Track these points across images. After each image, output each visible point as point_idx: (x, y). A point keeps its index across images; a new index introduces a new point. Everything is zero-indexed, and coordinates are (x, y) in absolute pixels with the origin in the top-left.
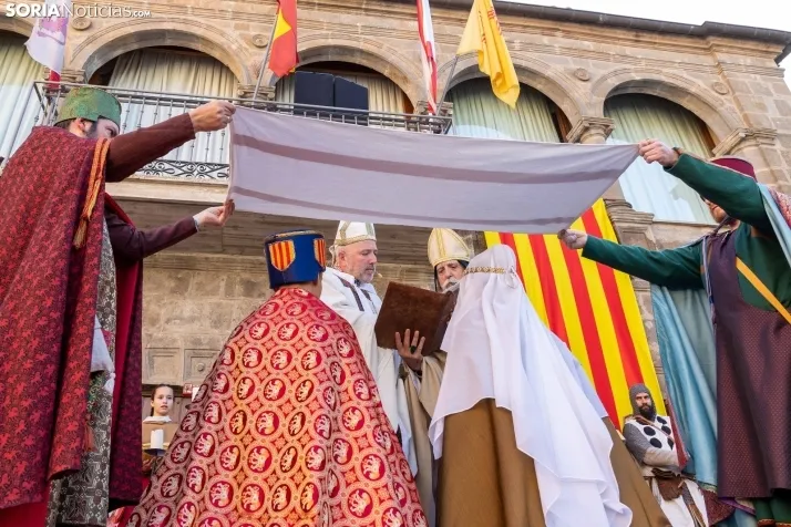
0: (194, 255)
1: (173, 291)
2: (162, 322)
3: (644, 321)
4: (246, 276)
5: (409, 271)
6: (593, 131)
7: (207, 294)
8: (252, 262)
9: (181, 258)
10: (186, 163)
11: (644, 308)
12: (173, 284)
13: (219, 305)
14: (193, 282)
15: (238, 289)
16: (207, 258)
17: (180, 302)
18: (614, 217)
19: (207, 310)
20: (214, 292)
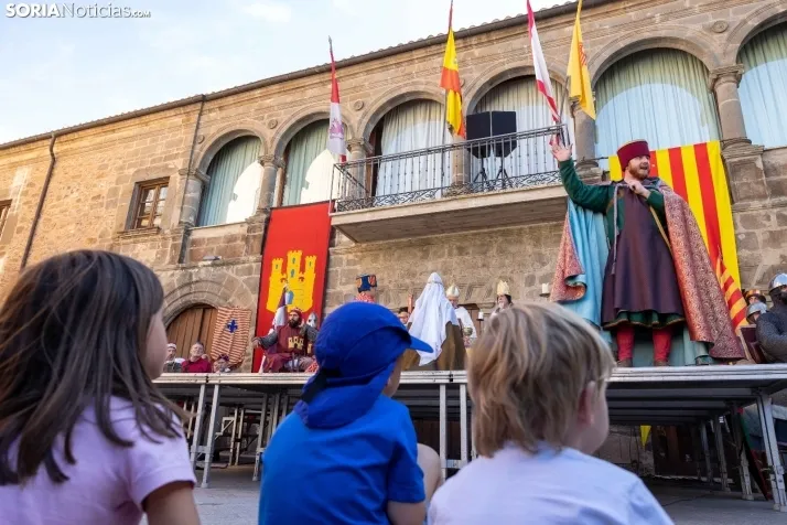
1: (422, 258)
3: (736, 235)
4: (458, 244)
5: (556, 226)
6: (723, 80)
7: (439, 257)
8: (460, 236)
9: (423, 240)
11: (739, 224)
12: (421, 254)
13: (445, 262)
14: (433, 249)
15: (455, 251)
16: (437, 237)
17: (426, 263)
18: (726, 156)
19: (439, 266)
20: (442, 256)
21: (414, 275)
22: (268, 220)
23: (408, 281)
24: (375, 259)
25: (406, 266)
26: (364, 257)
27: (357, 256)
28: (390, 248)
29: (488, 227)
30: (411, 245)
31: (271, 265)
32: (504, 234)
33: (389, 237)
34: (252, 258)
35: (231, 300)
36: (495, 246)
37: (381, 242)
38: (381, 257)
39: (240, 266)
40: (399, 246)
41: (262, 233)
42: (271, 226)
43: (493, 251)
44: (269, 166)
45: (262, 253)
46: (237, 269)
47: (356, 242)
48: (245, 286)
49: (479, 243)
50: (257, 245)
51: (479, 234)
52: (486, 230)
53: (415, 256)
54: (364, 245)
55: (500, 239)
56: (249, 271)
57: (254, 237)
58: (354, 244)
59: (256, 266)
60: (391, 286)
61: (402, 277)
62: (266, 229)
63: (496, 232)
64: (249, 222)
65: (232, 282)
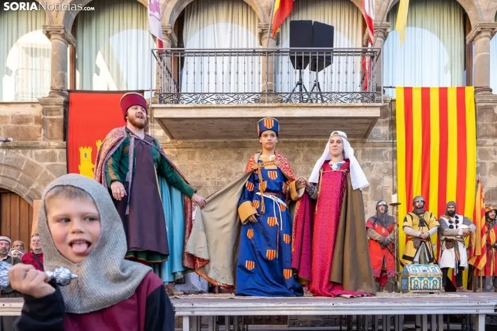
0: (244, 140)
1: (237, 159)
2: (234, 175)
3: (477, 163)
6: (483, 34)
9: (238, 142)
10: (235, 94)
12: (236, 156)
14: (246, 154)
16: (251, 142)
17: (241, 165)
18: (478, 100)
21: (230, 175)
22: (67, 104)
23: (224, 180)
24: (192, 157)
25: (223, 166)
26: (179, 153)
27: (173, 152)
28: (205, 147)
29: (299, 137)
30: (226, 146)
31: (78, 154)
32: (310, 144)
33: (206, 135)
34: (53, 143)
35: (34, 186)
36: (302, 155)
37: (197, 141)
38: (197, 155)
39: (40, 151)
40: (215, 146)
41: (61, 117)
42: (72, 110)
43: (300, 159)
44: (57, 40)
45: (65, 139)
46: (37, 155)
47: (172, 138)
48: (49, 173)
49: (289, 150)
50: (57, 130)
51: (288, 142)
52: (295, 140)
53: (230, 157)
54: (179, 142)
55: (306, 149)
56: (52, 157)
57: (52, 120)
58: (169, 140)
59: (60, 153)
60: (209, 183)
61: (219, 176)
62: (65, 113)
63: (303, 142)
64: (43, 102)
65: (32, 167)
